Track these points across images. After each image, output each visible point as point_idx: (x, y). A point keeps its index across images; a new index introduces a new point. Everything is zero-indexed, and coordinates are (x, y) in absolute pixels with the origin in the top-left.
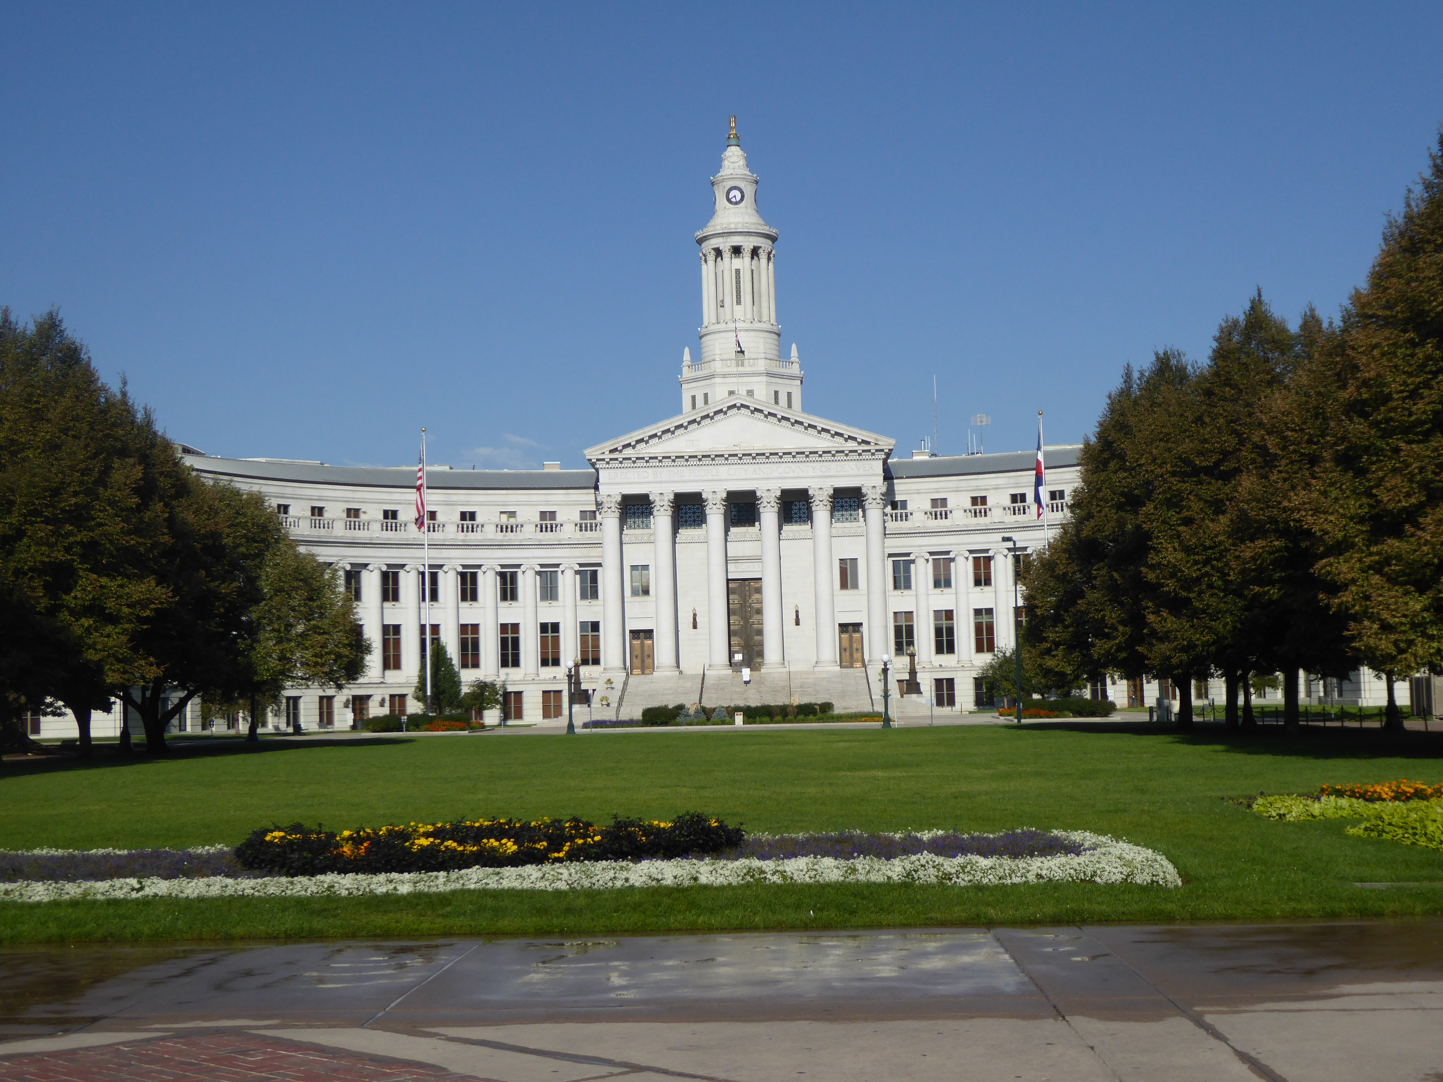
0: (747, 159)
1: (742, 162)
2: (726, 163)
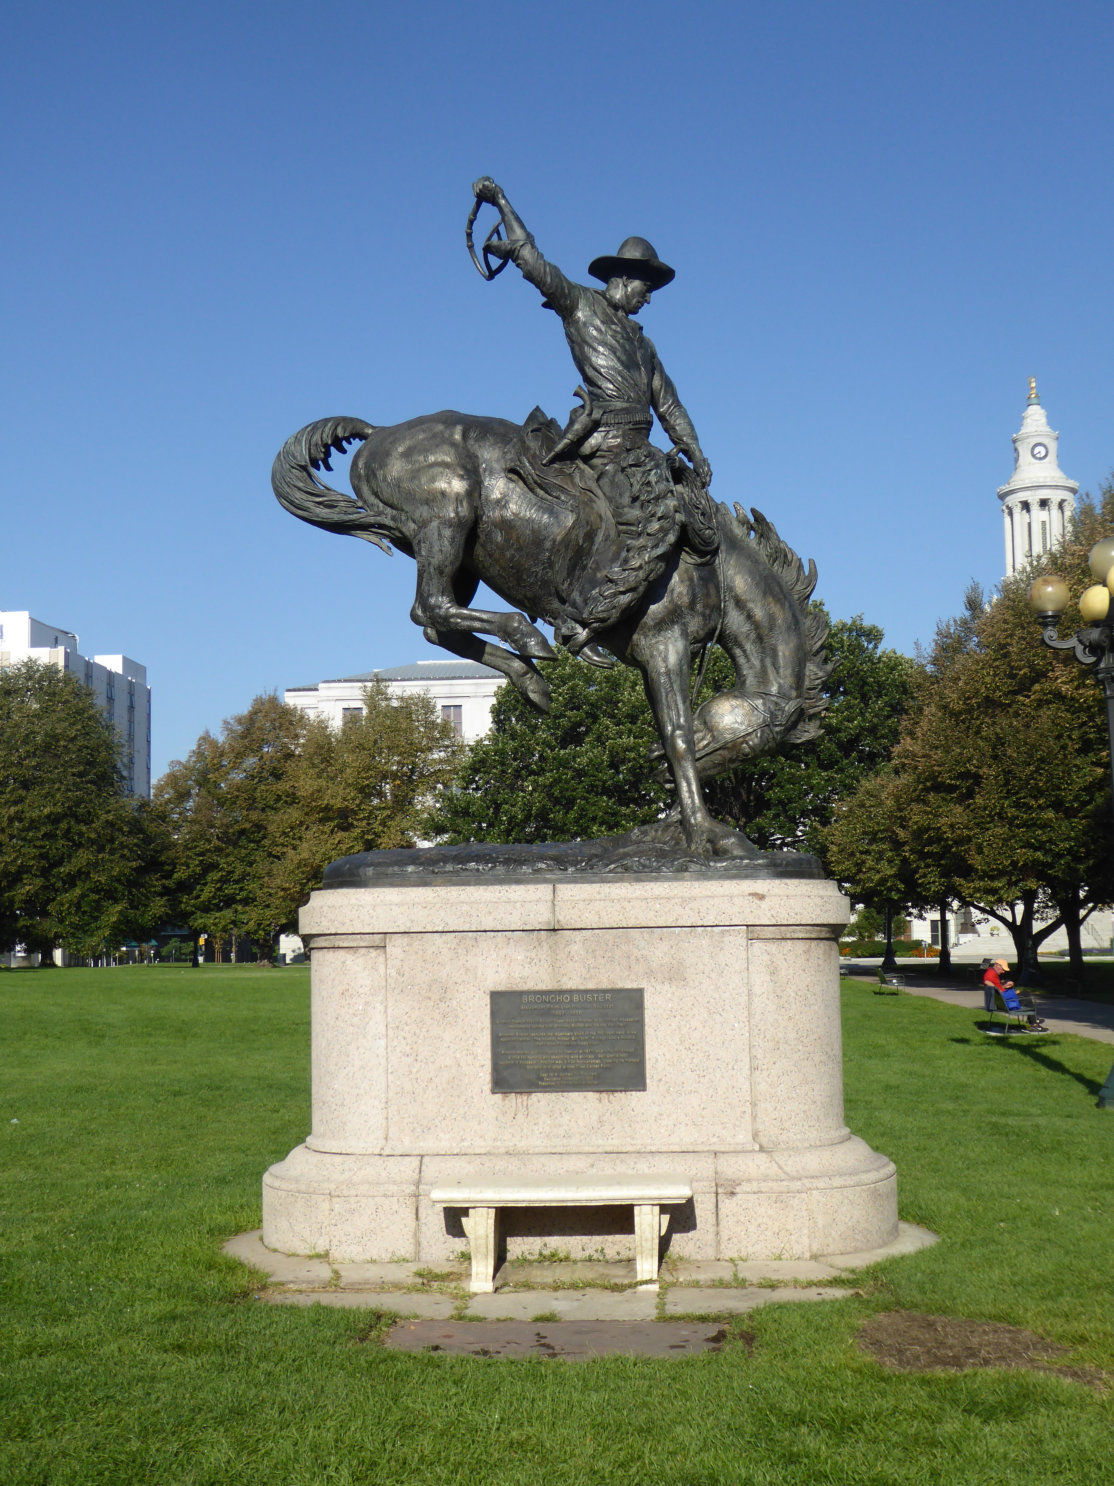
0: (1048, 417)
1: (1044, 420)
2: (1028, 421)
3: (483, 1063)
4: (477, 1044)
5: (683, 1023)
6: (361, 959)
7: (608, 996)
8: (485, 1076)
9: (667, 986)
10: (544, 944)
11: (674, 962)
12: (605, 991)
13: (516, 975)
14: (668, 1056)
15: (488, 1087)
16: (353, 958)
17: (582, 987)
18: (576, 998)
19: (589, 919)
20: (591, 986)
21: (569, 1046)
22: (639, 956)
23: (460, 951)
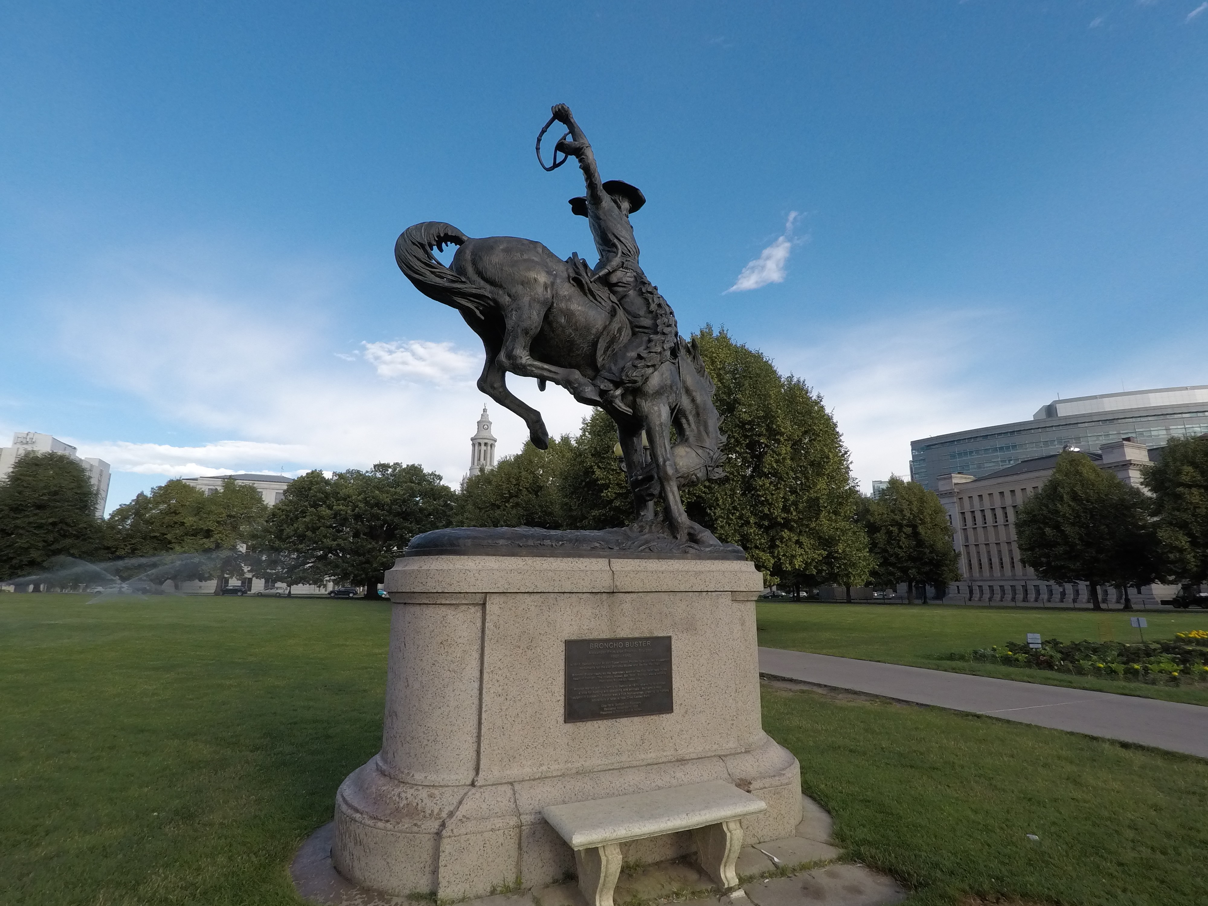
3: (559, 698)
4: (554, 683)
5: (695, 661)
6: (462, 614)
7: (649, 643)
8: (560, 710)
9: (685, 634)
10: (605, 603)
11: (689, 617)
12: (647, 639)
13: (585, 627)
14: (686, 686)
15: (561, 719)
16: (454, 613)
17: (630, 636)
18: (627, 644)
19: (637, 586)
20: (637, 635)
21: (622, 682)
22: (668, 613)
23: (544, 608)
